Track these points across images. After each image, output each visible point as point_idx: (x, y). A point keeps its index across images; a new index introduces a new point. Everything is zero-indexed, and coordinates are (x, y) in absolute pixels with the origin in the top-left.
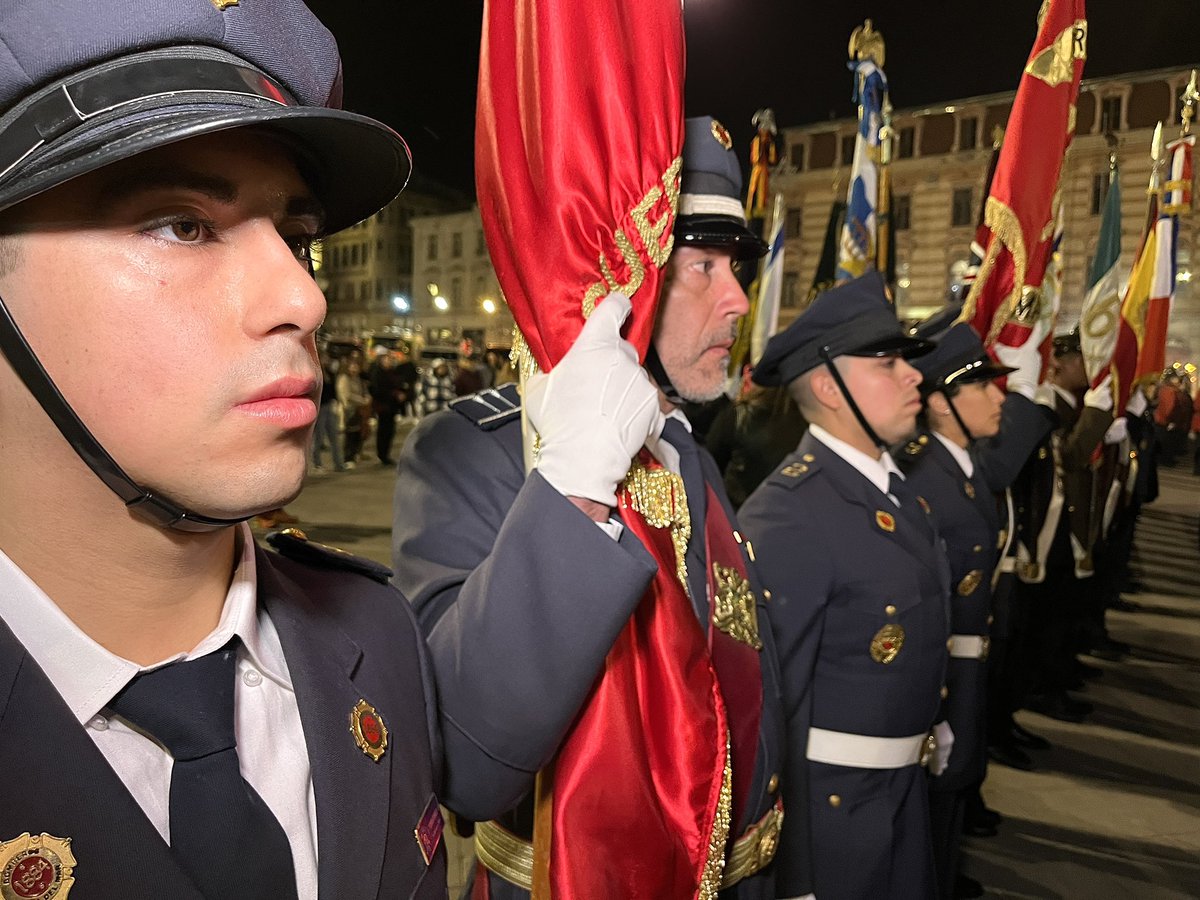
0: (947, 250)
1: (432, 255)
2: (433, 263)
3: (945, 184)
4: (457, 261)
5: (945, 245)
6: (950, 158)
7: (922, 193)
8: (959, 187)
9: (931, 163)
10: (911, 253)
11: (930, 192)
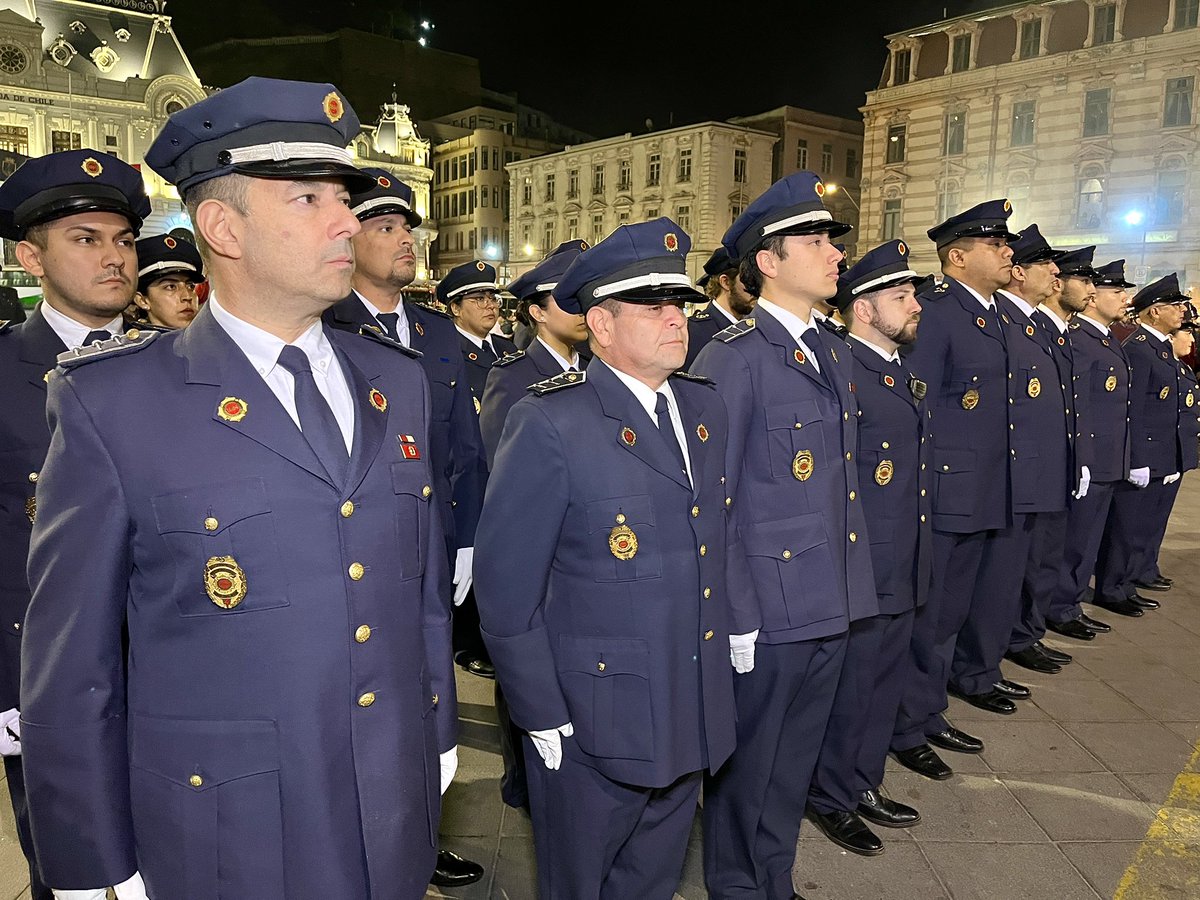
0: (1077, 166)
1: (527, 200)
2: (528, 208)
3: (1077, 86)
4: (550, 204)
5: (1075, 160)
6: (1080, 54)
7: (1048, 99)
8: (1092, 88)
9: (1060, 60)
10: (1032, 172)
11: (1057, 96)
